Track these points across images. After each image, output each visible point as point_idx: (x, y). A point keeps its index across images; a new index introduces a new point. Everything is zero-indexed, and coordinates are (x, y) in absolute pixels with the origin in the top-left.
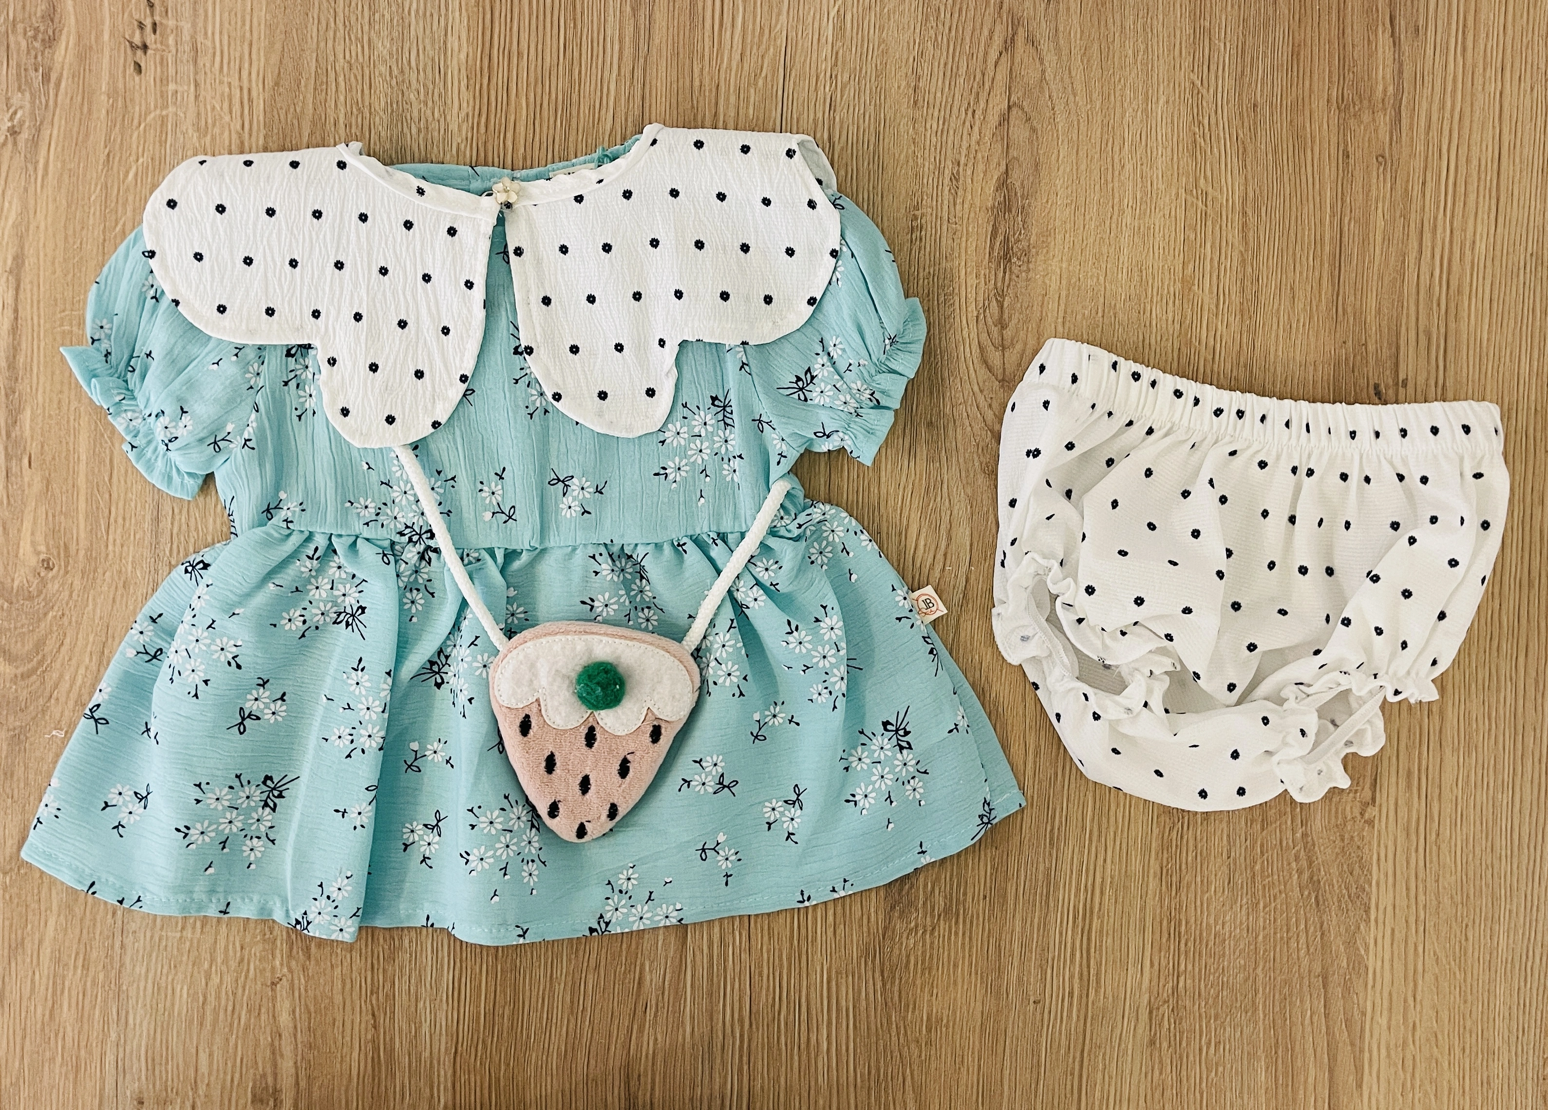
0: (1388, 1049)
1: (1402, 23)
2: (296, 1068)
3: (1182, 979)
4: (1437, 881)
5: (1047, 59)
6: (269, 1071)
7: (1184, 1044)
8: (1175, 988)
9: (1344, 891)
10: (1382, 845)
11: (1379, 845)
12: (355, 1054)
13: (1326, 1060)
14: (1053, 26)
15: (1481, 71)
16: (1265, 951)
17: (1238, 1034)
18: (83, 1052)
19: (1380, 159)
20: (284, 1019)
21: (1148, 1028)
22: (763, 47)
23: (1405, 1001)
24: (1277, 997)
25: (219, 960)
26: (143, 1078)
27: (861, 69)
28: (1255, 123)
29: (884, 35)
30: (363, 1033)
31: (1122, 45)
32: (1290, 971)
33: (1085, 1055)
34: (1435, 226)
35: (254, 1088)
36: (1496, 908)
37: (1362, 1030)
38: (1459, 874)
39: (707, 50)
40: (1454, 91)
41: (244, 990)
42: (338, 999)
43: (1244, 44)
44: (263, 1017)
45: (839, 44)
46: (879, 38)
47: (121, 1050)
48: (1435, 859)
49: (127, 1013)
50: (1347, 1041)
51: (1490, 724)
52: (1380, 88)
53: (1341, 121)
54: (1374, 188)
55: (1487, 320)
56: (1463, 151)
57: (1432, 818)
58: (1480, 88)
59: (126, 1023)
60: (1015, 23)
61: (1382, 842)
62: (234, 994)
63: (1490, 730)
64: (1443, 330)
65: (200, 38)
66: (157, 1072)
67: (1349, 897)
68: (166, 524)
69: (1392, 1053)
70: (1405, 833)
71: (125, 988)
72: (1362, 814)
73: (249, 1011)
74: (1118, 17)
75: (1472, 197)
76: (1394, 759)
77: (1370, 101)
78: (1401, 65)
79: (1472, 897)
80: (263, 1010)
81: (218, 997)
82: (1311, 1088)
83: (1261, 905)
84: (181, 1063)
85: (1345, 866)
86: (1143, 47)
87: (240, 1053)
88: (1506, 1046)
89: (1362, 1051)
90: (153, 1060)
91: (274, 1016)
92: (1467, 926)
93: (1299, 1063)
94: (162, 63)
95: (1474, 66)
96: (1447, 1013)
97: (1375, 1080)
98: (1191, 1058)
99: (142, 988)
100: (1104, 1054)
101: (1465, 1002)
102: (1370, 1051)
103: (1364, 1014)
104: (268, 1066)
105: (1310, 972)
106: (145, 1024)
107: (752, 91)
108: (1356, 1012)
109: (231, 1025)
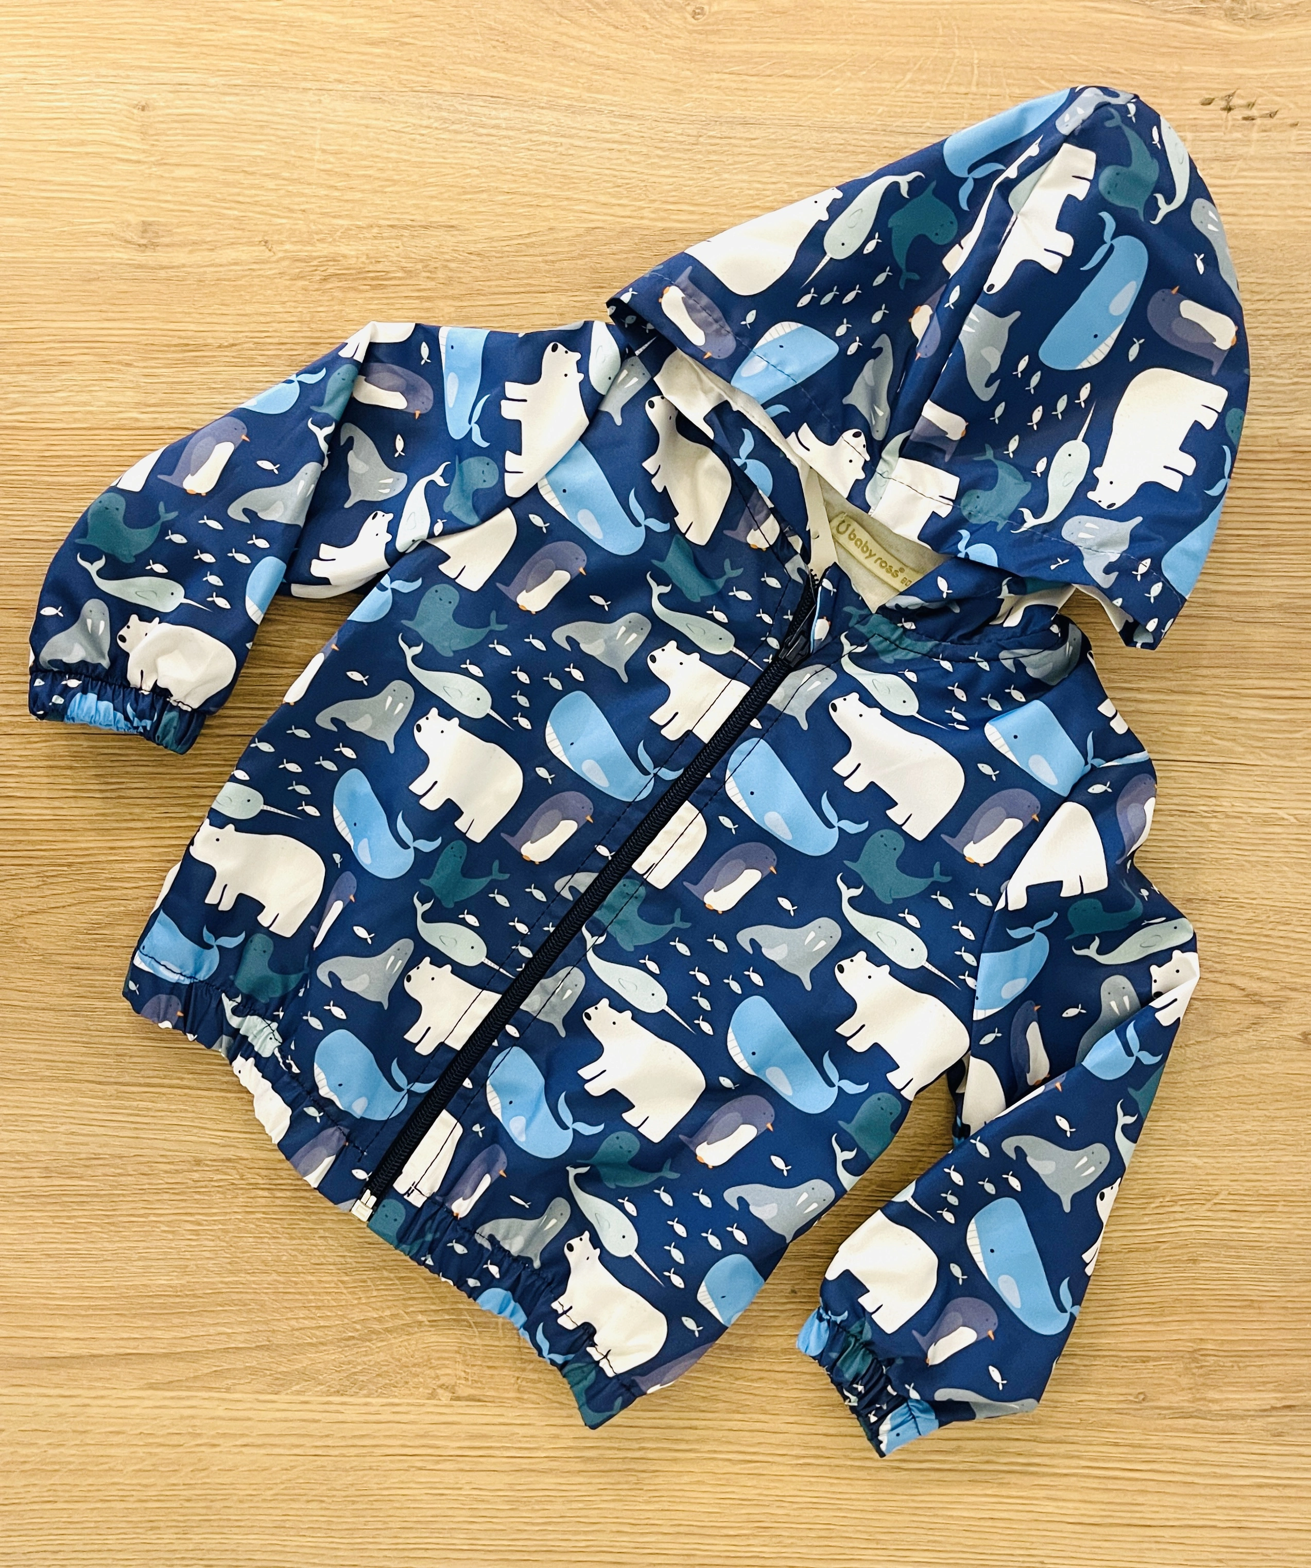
0: (193, 1417)
1: (1287, 1417)
2: (178, 267)
3: (266, 1194)
4: (371, 1469)
5: (1238, 1038)
6: (176, 239)
7: (197, 1197)
8: (256, 1187)
9: (360, 1368)
10: (409, 1408)
11: (409, 1404)
12: (192, 327)
13: (179, 1350)
14: (1274, 1044)
15: (1239, 1505)
16: (296, 1283)
17: (208, 1255)
18: (195, 49)
19: (1142, 1397)
20: (229, 254)
21: (215, 1157)
22: (1243, 740)
23: (242, 1435)
24: (249, 1297)
25: (290, 188)
26: (169, 111)
27: (1223, 843)
28: (1177, 1261)
29: (1260, 867)
30: (216, 334)
31: (1254, 1119)
32: (276, 1311)
33: (186, 1091)
34: (1072, 1457)
35: (159, 224)
36: (344, 1533)
37: (211, 1389)
38: (377, 1492)
39: (1240, 682)
40: (1215, 1475)
41: (260, 213)
42: (249, 309)
43: (1260, 1248)
44: (232, 233)
45: (1249, 820)
46: (1257, 862)
47: (199, 88)
48: (392, 1466)
49: (237, 94)
50: (200, 1373)
51: (538, 1524)
52: (1217, 1396)
53: (1181, 1354)
54: (1111, 1390)
55: (972, 1514)
56: (1152, 1487)
57: (438, 1462)
58: (1219, 1504)
59: (224, 94)
60: (1277, 1004)
61: (412, 1408)
62: (256, 203)
63: (533, 1524)
64: (961, 1467)
65: (1240, 164)
66: (175, 125)
67: (355, 1373)
68: (740, 132)
69: (187, 1422)
70: (422, 1433)
71: (263, 92)
72: (441, 1386)
73: (236, 219)
74: (1283, 1113)
75: (1105, 1497)
76: (501, 1420)
77: (1203, 1384)
78: (1242, 1418)
79: (354, 1507)
80: (239, 233)
81: (252, 187)
82: (149, 1333)
83: (346, 1278)
84: (183, 149)
85: (385, 1368)
86: (1254, 1140)
87: (194, 209)
88: (191, 1547)
89: (189, 1389)
90: (187, 121)
91: (233, 243)
92: (322, 1501)
93: (176, 1321)
94: (1213, 126)
95: (1244, 1497)
96: (228, 1481)
97: (158, 1404)
98: (184, 1204)
99: (262, 109)
100: (186, 1111)
101: (241, 1501)
102: (188, 1398)
103: (228, 1390)
104: (181, 238)
105: (274, 1331)
106: (225, 113)
107: (1198, 729)
108: (230, 1382)
109: (223, 200)
